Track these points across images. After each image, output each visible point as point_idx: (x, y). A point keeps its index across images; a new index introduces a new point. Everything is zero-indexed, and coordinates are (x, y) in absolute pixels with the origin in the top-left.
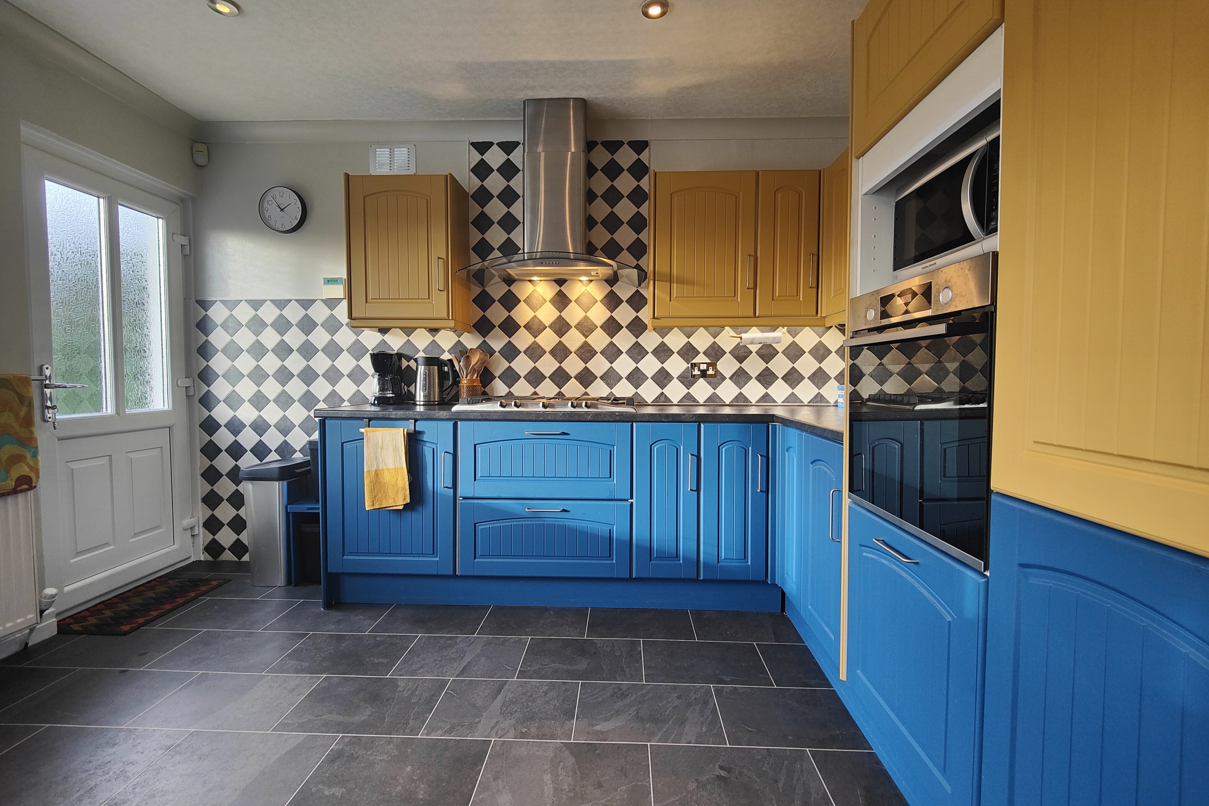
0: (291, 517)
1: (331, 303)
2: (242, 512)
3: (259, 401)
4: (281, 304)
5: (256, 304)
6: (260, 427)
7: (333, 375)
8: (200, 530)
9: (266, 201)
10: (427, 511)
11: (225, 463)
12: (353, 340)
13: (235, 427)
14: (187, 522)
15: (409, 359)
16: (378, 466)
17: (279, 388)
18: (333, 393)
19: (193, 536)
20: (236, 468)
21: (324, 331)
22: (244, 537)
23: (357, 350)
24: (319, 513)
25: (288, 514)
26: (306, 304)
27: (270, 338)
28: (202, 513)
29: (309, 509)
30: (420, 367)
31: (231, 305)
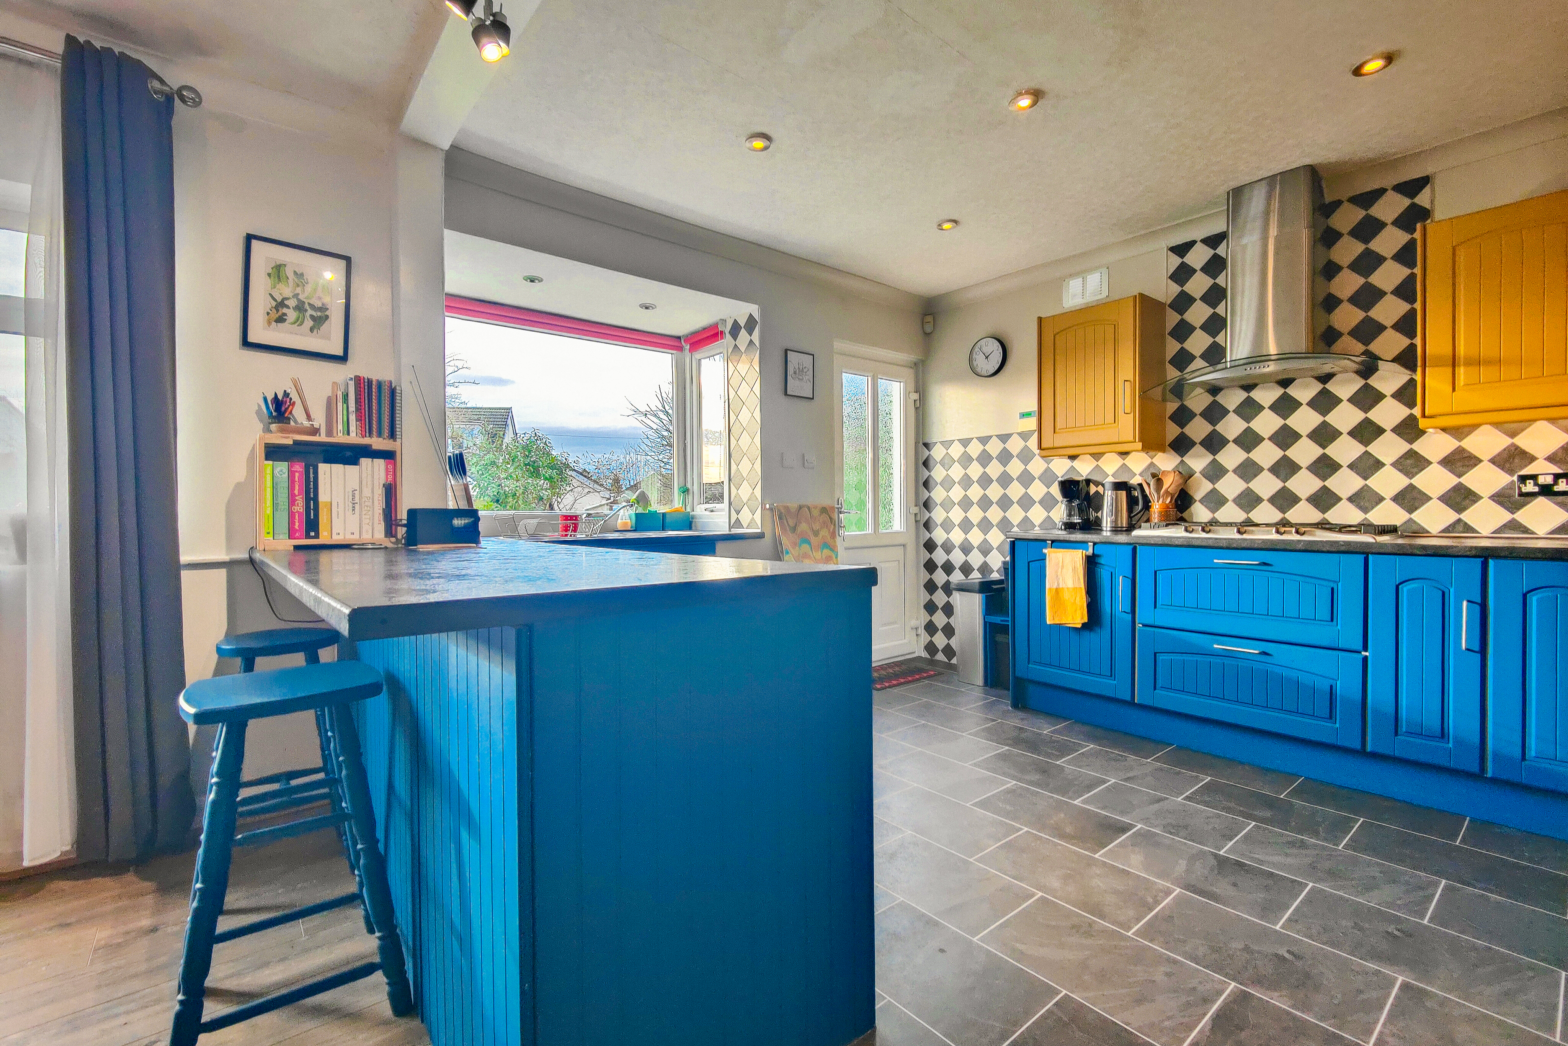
0: (988, 625)
1: (1025, 436)
2: (952, 620)
3: (966, 525)
4: (984, 440)
5: (965, 442)
6: (966, 549)
7: (1026, 502)
8: (922, 631)
9: (975, 353)
10: (1105, 633)
11: (940, 577)
12: (1044, 469)
13: (948, 548)
14: (914, 623)
15: (1097, 484)
16: (1058, 584)
17: (981, 514)
18: (1026, 519)
19: (917, 635)
20: (948, 583)
21: (1019, 462)
22: (954, 642)
23: (1047, 477)
24: (1008, 625)
25: (985, 623)
26: (1004, 438)
27: (976, 471)
28: (924, 617)
29: (1002, 621)
30: (1106, 492)
31: (947, 444)
